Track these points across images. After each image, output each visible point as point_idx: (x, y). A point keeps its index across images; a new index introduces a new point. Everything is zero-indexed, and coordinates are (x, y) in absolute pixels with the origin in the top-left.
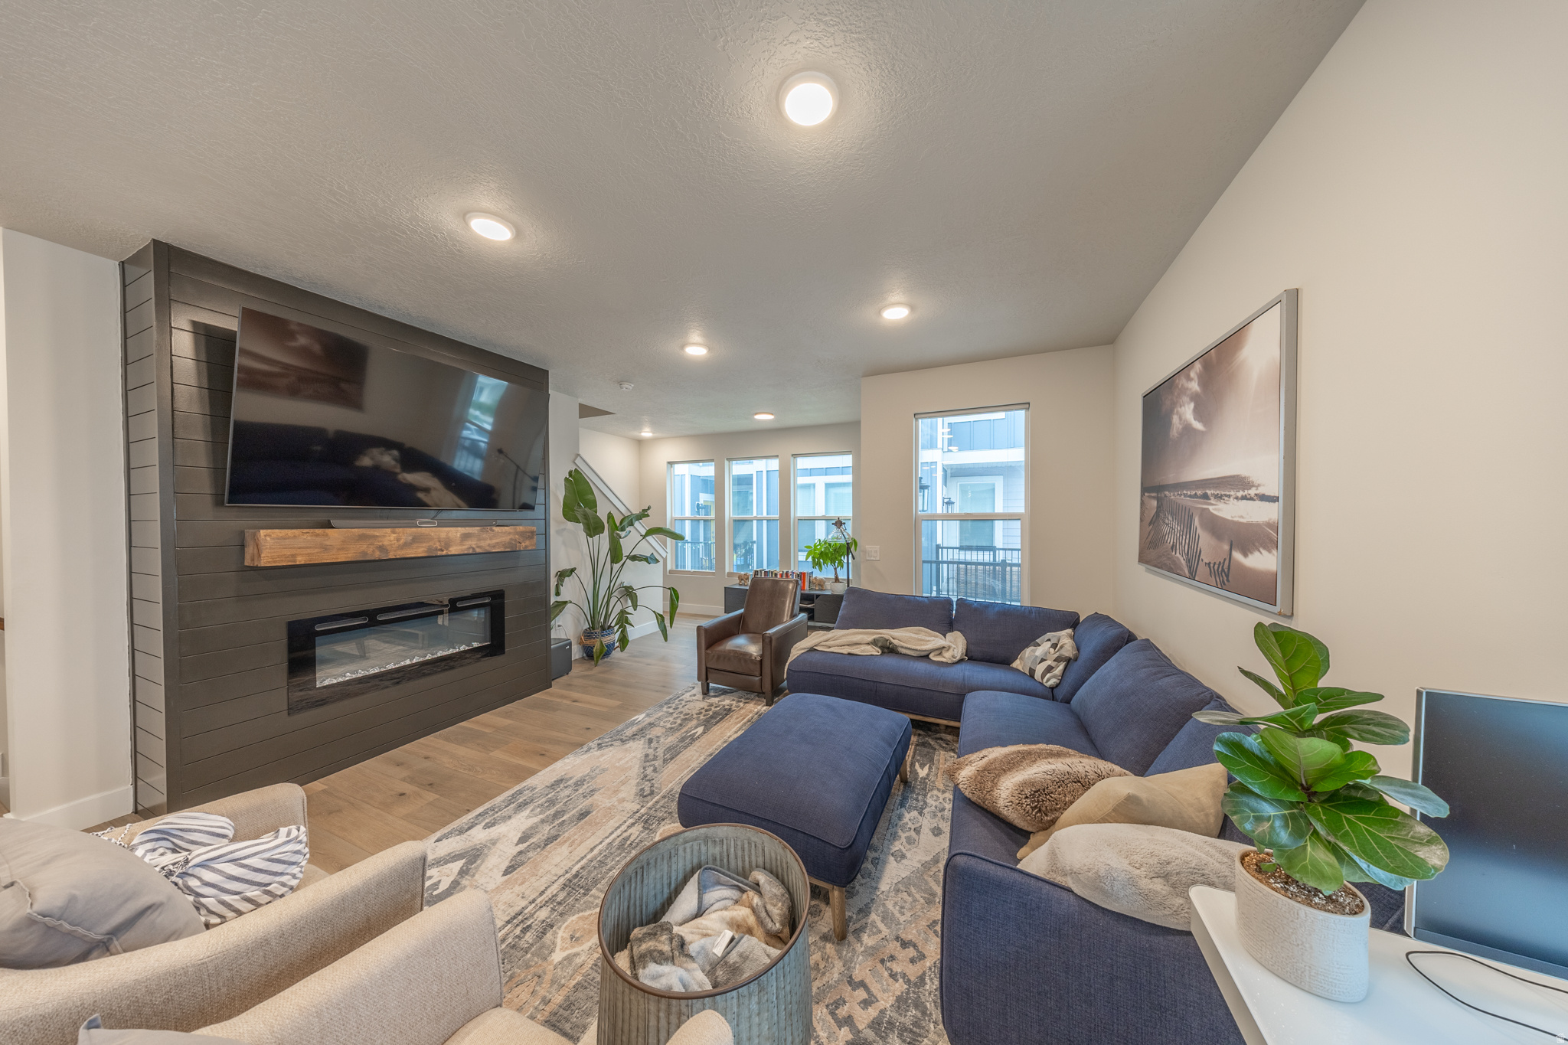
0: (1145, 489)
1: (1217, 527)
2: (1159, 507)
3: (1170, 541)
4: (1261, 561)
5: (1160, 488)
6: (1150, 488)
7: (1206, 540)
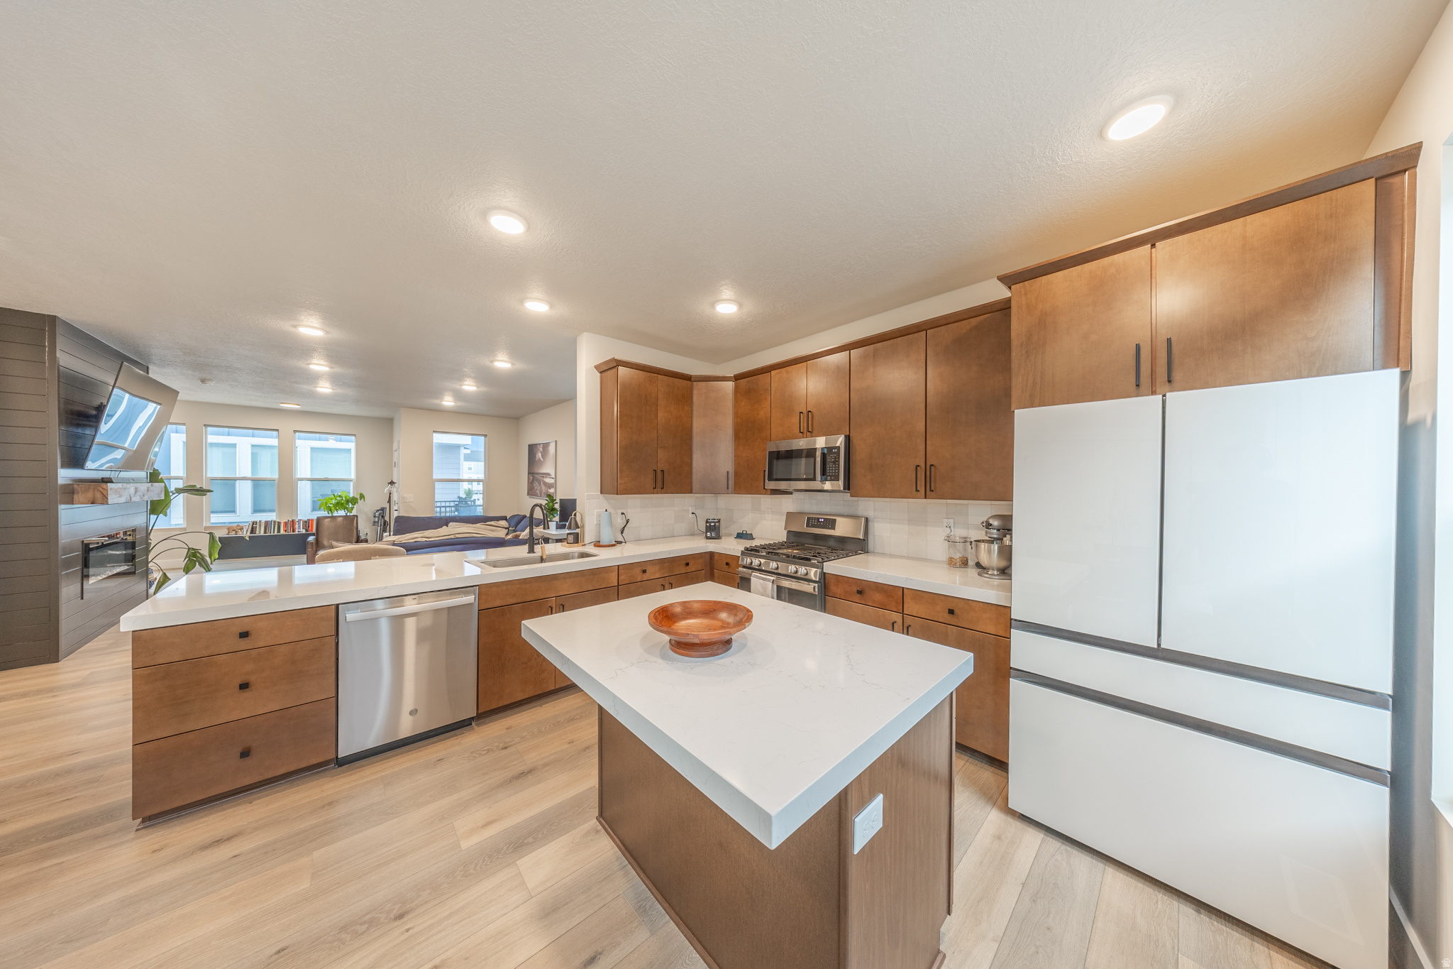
0: (529, 473)
1: (545, 484)
2: (533, 479)
3: (536, 488)
4: (552, 491)
5: (533, 473)
6: (531, 473)
7: (543, 487)
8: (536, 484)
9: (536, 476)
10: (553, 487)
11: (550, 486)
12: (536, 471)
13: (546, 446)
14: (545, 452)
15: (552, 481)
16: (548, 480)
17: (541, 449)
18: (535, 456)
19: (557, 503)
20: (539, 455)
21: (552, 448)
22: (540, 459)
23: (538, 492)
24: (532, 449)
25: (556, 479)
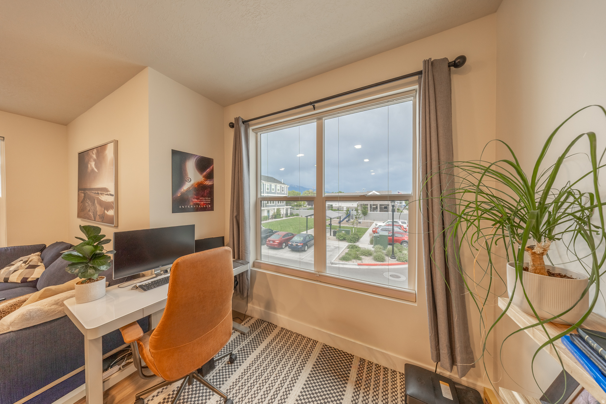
0: (79, 189)
1: (101, 203)
2: (85, 196)
3: (88, 209)
4: (111, 213)
5: (85, 190)
6: (81, 189)
7: (98, 208)
8: (88, 203)
9: (88, 192)
10: (112, 208)
11: (107, 206)
12: (88, 186)
13: (101, 149)
14: (99, 162)
15: (111, 199)
16: (105, 198)
17: (94, 156)
18: (87, 167)
19: (108, 241)
20: (92, 165)
21: (109, 152)
22: (93, 170)
23: (91, 214)
24: (83, 157)
25: (117, 195)
